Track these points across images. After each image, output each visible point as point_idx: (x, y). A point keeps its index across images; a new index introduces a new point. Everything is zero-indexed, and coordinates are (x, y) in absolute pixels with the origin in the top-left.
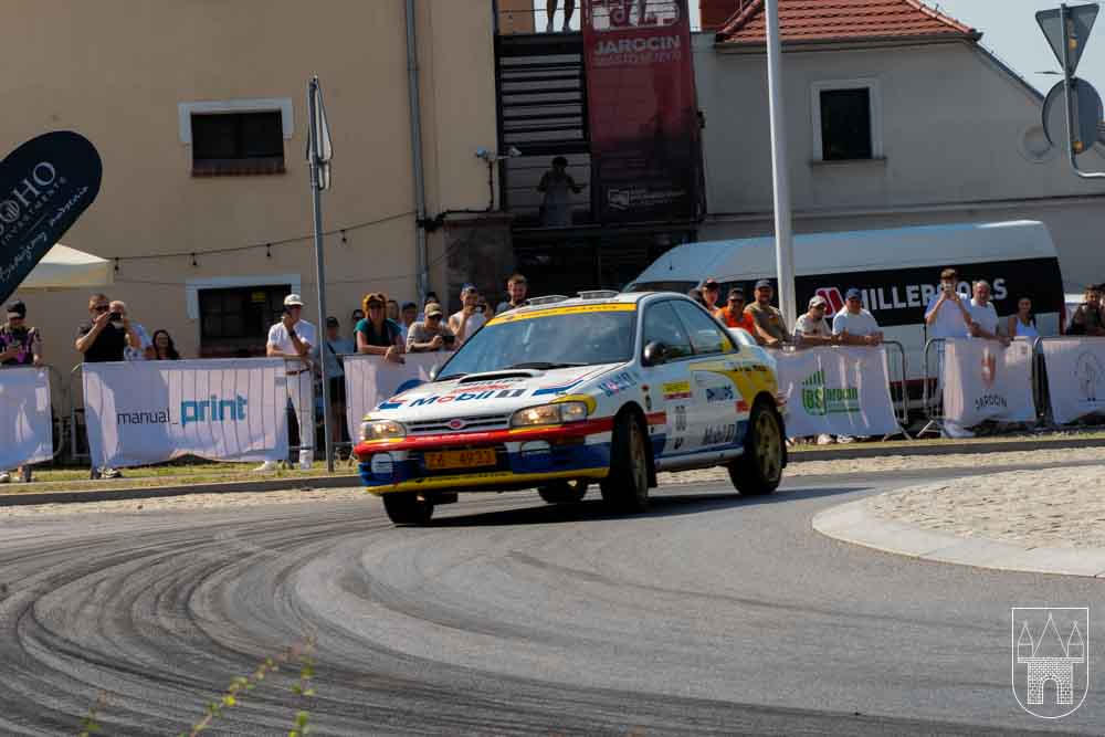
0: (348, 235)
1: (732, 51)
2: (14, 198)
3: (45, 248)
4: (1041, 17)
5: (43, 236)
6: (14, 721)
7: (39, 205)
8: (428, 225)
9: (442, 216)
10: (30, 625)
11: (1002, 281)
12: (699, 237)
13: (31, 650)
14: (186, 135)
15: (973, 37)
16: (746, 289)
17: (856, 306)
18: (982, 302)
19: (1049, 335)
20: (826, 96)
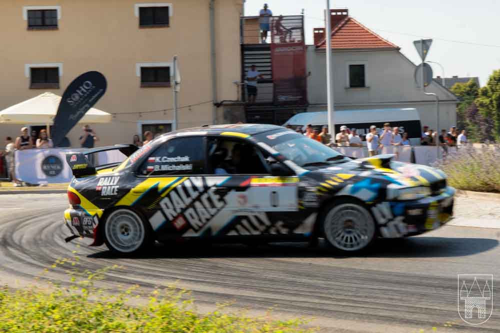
0: (191, 108)
1: (321, 51)
2: (77, 93)
3: (87, 109)
4: (415, 43)
5: (87, 105)
6: (41, 262)
7: (86, 95)
8: (218, 105)
9: (222, 102)
10: (58, 232)
11: (402, 127)
12: (308, 110)
13: (56, 239)
14: (138, 74)
15: (398, 49)
16: (319, 128)
17: (354, 134)
18: (396, 134)
19: (417, 145)
20: (351, 67)
